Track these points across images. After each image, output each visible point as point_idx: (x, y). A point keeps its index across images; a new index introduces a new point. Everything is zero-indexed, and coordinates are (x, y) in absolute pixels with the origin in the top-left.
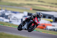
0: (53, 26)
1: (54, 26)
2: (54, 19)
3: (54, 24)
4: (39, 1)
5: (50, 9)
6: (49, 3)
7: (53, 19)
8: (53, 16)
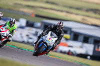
0: (69, 46)
1: (71, 47)
2: (72, 35)
3: (71, 43)
4: (47, 2)
5: (66, 16)
6: (66, 6)
7: (70, 34)
8: (70, 29)
